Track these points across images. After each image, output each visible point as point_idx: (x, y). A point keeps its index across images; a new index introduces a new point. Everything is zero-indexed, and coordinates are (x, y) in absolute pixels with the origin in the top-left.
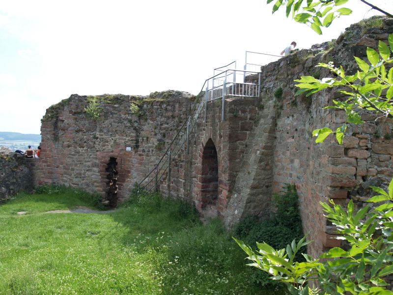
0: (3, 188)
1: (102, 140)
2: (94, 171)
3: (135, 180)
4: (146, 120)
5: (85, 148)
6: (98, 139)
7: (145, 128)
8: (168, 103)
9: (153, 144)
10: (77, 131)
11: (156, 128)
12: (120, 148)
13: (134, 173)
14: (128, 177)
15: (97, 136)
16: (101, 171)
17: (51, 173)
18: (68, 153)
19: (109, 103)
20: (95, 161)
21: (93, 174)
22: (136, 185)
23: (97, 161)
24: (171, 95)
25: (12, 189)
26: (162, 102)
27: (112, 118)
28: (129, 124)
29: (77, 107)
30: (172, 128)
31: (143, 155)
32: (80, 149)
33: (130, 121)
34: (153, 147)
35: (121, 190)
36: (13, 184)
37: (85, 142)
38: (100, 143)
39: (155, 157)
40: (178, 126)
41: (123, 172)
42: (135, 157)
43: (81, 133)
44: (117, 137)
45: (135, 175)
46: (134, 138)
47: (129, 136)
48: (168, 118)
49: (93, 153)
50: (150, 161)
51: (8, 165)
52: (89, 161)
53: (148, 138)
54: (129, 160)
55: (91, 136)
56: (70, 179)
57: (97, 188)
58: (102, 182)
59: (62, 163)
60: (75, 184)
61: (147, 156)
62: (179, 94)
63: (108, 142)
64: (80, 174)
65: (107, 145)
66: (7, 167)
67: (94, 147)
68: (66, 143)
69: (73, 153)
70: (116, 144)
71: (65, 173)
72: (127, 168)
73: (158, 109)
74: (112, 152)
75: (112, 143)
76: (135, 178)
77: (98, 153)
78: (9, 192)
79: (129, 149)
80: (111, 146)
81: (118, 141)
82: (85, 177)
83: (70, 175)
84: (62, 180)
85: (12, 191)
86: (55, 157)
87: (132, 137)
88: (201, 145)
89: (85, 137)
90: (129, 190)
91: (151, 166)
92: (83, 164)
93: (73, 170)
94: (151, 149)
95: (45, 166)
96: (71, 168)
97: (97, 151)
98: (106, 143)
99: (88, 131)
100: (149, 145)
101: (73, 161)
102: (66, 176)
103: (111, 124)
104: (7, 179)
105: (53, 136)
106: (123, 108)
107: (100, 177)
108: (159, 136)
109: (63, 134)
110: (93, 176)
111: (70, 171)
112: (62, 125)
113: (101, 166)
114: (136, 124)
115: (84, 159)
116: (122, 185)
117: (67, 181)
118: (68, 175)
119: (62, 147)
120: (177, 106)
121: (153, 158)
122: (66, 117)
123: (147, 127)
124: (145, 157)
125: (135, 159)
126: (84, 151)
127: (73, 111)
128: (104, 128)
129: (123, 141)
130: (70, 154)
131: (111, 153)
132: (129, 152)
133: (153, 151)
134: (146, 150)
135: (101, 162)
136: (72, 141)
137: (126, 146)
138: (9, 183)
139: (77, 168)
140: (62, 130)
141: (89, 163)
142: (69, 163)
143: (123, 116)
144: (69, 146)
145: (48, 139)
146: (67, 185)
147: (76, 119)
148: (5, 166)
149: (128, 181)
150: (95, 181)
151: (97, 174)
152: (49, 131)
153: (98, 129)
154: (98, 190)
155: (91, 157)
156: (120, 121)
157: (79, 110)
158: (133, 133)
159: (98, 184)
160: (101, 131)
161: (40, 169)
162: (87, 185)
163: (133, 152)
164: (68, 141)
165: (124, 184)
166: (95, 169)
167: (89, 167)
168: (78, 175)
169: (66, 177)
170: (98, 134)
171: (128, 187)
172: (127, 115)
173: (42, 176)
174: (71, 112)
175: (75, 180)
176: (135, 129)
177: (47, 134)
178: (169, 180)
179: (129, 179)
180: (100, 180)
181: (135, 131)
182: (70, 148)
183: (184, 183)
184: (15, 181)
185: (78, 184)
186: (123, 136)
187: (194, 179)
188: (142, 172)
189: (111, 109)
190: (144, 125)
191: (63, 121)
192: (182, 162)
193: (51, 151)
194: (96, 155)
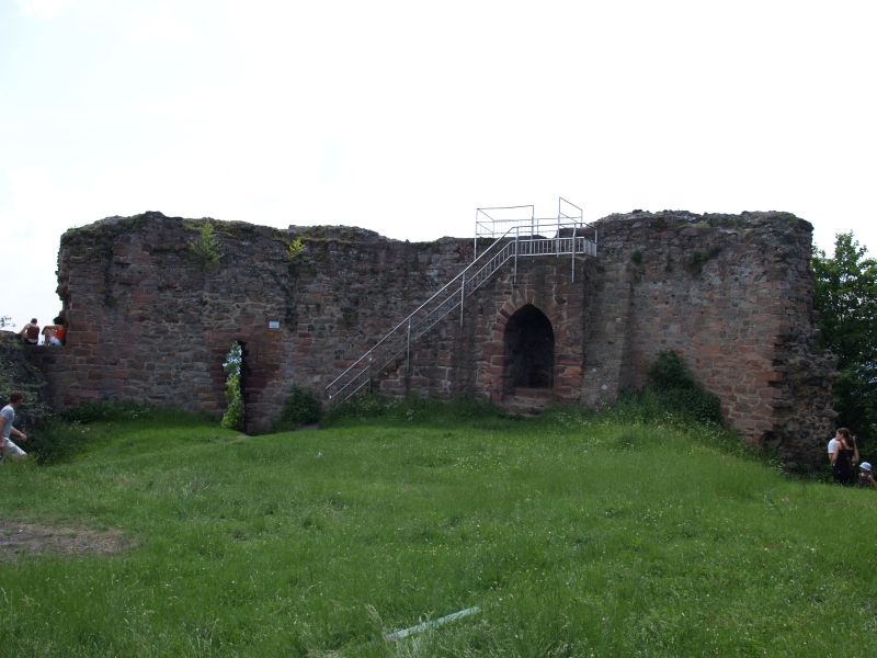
1: (216, 307)
2: (198, 370)
3: (291, 381)
4: (314, 274)
5: (180, 324)
6: (207, 306)
7: (311, 287)
8: (362, 249)
9: (332, 315)
10: (160, 289)
11: (338, 290)
12: (255, 324)
13: (288, 369)
14: (272, 376)
15: (205, 299)
17: (99, 377)
18: (141, 333)
19: (230, 237)
20: (199, 348)
21: (196, 376)
22: (296, 391)
23: (205, 350)
24: (358, 235)
26: (348, 246)
27: (236, 266)
28: (271, 280)
29: (162, 238)
30: (373, 289)
31: (309, 336)
32: (169, 326)
33: (273, 274)
34: (332, 321)
35: (256, 402)
37: (180, 311)
38: (211, 312)
39: (337, 339)
40: (385, 287)
41: (261, 368)
42: (292, 339)
43: (169, 293)
44: (248, 302)
45: (289, 372)
46: (283, 306)
47: (274, 301)
48: (363, 273)
49: (197, 333)
50: (327, 344)
52: (187, 350)
53: (318, 306)
54: (275, 347)
55: (194, 300)
56: (145, 389)
57: (205, 403)
58: (214, 389)
59: (125, 355)
60: (157, 398)
61: (320, 336)
63: (228, 311)
64: (169, 376)
65: (228, 318)
67: (199, 321)
68: (134, 312)
69: (152, 333)
70: (247, 316)
71: (135, 376)
72: (273, 361)
73: (339, 256)
74: (239, 330)
75: (238, 313)
76: (291, 377)
77: (207, 333)
79: (274, 325)
80: (236, 320)
81: (249, 310)
82: (180, 381)
83: (145, 380)
84: (126, 391)
86: (110, 341)
87: (280, 303)
88: (498, 314)
89: (180, 300)
90: (278, 401)
91: (328, 353)
92: (173, 355)
93: (151, 368)
94: (327, 325)
95: (81, 361)
96: (146, 364)
97: (205, 329)
98: (225, 314)
99: (187, 288)
100: (324, 317)
101: (152, 350)
102: (135, 381)
103: (235, 278)
105: (103, 296)
106: (259, 249)
107: (211, 381)
108: (345, 303)
109: (124, 294)
110: (196, 380)
111: (144, 370)
112: (125, 274)
113: (212, 358)
114: (284, 281)
115: (177, 344)
116: (258, 393)
117: (137, 393)
118: (140, 378)
119: (126, 320)
120: (383, 254)
121: (331, 341)
122: (135, 258)
123: (317, 287)
124: (313, 339)
125: (289, 344)
126: (176, 330)
127: (153, 245)
128: (220, 284)
129: (261, 311)
130: (145, 336)
131: (237, 334)
132: (276, 331)
133: (331, 327)
134: (317, 326)
136: (151, 309)
137: (268, 320)
139: (163, 364)
140: (120, 283)
141: (184, 354)
142: (141, 354)
143: (258, 264)
144: (142, 319)
145: (90, 302)
146: (139, 400)
147: (158, 263)
149: (274, 384)
150: (201, 390)
151: (206, 374)
152: (94, 285)
153: (207, 286)
154: (206, 406)
155: (192, 340)
156: (255, 273)
157: (166, 246)
158: (279, 295)
159: (206, 395)
160: (214, 289)
161: (67, 369)
162: (184, 397)
163: (285, 331)
164: (140, 309)
165: (264, 392)
166: (200, 364)
167: (186, 360)
168: (163, 380)
169: (135, 384)
170: (206, 296)
171: (275, 396)
172: (266, 263)
173: (73, 384)
174: (146, 247)
175: (156, 389)
176: (284, 289)
177: (88, 291)
178: (410, 370)
179: (275, 381)
180: (210, 387)
181: (284, 293)
182: (144, 323)
185: (163, 398)
186: (260, 300)
188: (306, 365)
189: (235, 249)
190: (310, 283)
191: (124, 265)
193: (98, 328)
194: (202, 337)
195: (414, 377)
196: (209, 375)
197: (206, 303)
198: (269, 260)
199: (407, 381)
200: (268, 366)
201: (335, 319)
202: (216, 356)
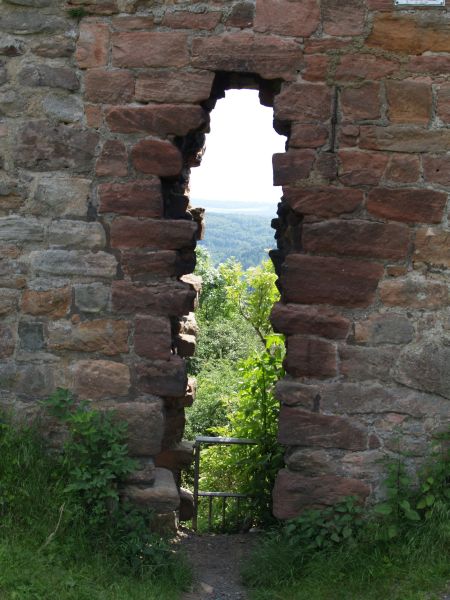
2: (46, 209)
14: (407, 252)
16: (113, 205)
20: (51, 106)
21: (38, 239)
23: (76, 112)
35: (323, 374)
41: (354, 210)
49: (39, 32)
58: (122, 305)
72: (408, 171)
110: (33, 256)
113: (113, 152)
116: (332, 330)
131: (232, 34)
135: (113, 118)
149: (412, 290)
150: (59, 304)
151: (80, 229)
154: (87, 384)
155: (15, 66)
159: (83, 332)
165: (362, 323)
166: (54, 184)
171: (415, 350)
179: (417, 277)
180: (104, 293)
194: (68, 53)
196: (97, 238)
200: (384, 195)
202: (129, 145)
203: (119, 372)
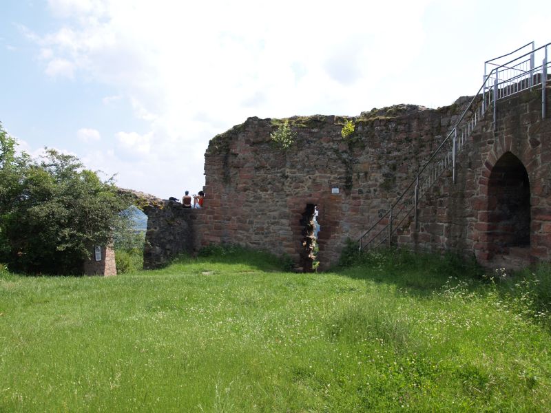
0: (157, 248)
1: (295, 179)
2: (283, 225)
3: (347, 235)
4: (363, 147)
5: (269, 192)
6: (289, 179)
7: (361, 159)
8: (399, 122)
9: (376, 180)
10: (257, 169)
11: (380, 158)
12: (322, 190)
13: (344, 225)
14: (335, 231)
15: (287, 174)
16: (293, 224)
17: (220, 228)
18: (245, 199)
19: (304, 127)
20: (283, 209)
21: (281, 229)
22: (349, 242)
23: (287, 210)
24: (400, 111)
25: (168, 250)
26: (389, 121)
27: (308, 148)
28: (334, 156)
29: (257, 134)
30: (408, 155)
31: (359, 198)
32: (262, 194)
33: (336, 151)
34: (376, 185)
35: (323, 250)
36: (170, 242)
37: (270, 183)
38: (291, 183)
39: (380, 200)
40: (417, 152)
41: (327, 224)
42: (347, 201)
43: (262, 171)
44: (317, 174)
45: (346, 227)
46: (343, 176)
47: (336, 172)
48: (400, 142)
49: (281, 198)
50: (371, 206)
51: (163, 216)
52: (274, 211)
53: (366, 173)
54: (336, 208)
55: (279, 175)
56: (247, 237)
57: (287, 249)
58: (294, 239)
59: (235, 214)
60: (255, 243)
61: (367, 198)
62: (414, 108)
63: (302, 182)
64: (262, 229)
65: (302, 187)
66: (162, 219)
67: (282, 190)
68: (240, 186)
69: (251, 199)
70: (316, 185)
71: (241, 228)
72: (334, 219)
73: (382, 130)
74: (310, 195)
75: (309, 183)
76: (347, 231)
77: (288, 198)
78: (165, 254)
79: (335, 191)
80: (309, 188)
81: (318, 180)
82: (270, 232)
83: (247, 231)
84: (236, 237)
85: (168, 253)
86: (226, 205)
87: (340, 173)
88: (484, 166)
89: (269, 176)
90: (338, 250)
91: (373, 212)
92: (265, 214)
93: (251, 223)
94: (372, 189)
95: (210, 218)
96: (248, 220)
97: (287, 196)
98: (301, 184)
99: (273, 167)
100: (370, 183)
101: (252, 210)
102: (241, 231)
103: (308, 157)
104: (162, 236)
105: (222, 176)
106: (325, 133)
107: (292, 233)
108: (386, 170)
109: (237, 173)
110: (281, 232)
111: (247, 224)
112: (236, 161)
113: (292, 215)
114: (345, 156)
115: (268, 207)
116: (325, 243)
117: (242, 240)
118: (244, 229)
119: (236, 191)
120: (415, 124)
121: (375, 202)
122: (242, 150)
123: (365, 158)
124: (362, 200)
125: (346, 205)
126: (267, 196)
127: (252, 140)
128: (297, 162)
129: (326, 180)
130: (247, 201)
131: (309, 198)
132: (336, 195)
133: (375, 191)
134: (365, 190)
135: (293, 211)
136: (250, 183)
137: (331, 187)
138: (165, 241)
139: (258, 221)
140: (235, 167)
141: (275, 214)
142: (246, 214)
143: (325, 145)
144: (245, 190)
145: (215, 181)
146: (243, 244)
147: (255, 151)
148: (160, 217)
149: (335, 236)
150: (284, 239)
151: (287, 228)
152: (217, 169)
153: (288, 165)
154: (289, 252)
155: (278, 204)
156: (322, 152)
157: (260, 139)
158: (341, 167)
159: (288, 243)
160: (293, 166)
161: (203, 223)
162: (273, 244)
163: (343, 195)
164: (245, 183)
165: (329, 242)
166: (284, 221)
167: (274, 218)
168: (259, 231)
169: (241, 234)
170: (288, 171)
171: (336, 246)
172: (331, 144)
173: (206, 232)
174: (247, 141)
175: (255, 238)
176: (344, 162)
177: (214, 173)
178: (417, 226)
179: (336, 234)
180: (291, 237)
181: (344, 165)
182: (247, 193)
183: (447, 228)
184: (172, 238)
185: (259, 244)
186: (325, 172)
187: (468, 219)
188: (358, 222)
189: (307, 136)
190: (360, 155)
191: (236, 155)
192: (443, 196)
193: (219, 197)
194: (286, 201)
195: (420, 232)
196: (290, 229)
197: (287, 177)
198: (333, 141)
199: (415, 236)
200: (331, 222)
201: (378, 184)
202: (295, 215)
203: (293, 249)
